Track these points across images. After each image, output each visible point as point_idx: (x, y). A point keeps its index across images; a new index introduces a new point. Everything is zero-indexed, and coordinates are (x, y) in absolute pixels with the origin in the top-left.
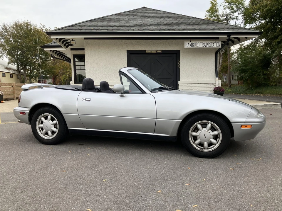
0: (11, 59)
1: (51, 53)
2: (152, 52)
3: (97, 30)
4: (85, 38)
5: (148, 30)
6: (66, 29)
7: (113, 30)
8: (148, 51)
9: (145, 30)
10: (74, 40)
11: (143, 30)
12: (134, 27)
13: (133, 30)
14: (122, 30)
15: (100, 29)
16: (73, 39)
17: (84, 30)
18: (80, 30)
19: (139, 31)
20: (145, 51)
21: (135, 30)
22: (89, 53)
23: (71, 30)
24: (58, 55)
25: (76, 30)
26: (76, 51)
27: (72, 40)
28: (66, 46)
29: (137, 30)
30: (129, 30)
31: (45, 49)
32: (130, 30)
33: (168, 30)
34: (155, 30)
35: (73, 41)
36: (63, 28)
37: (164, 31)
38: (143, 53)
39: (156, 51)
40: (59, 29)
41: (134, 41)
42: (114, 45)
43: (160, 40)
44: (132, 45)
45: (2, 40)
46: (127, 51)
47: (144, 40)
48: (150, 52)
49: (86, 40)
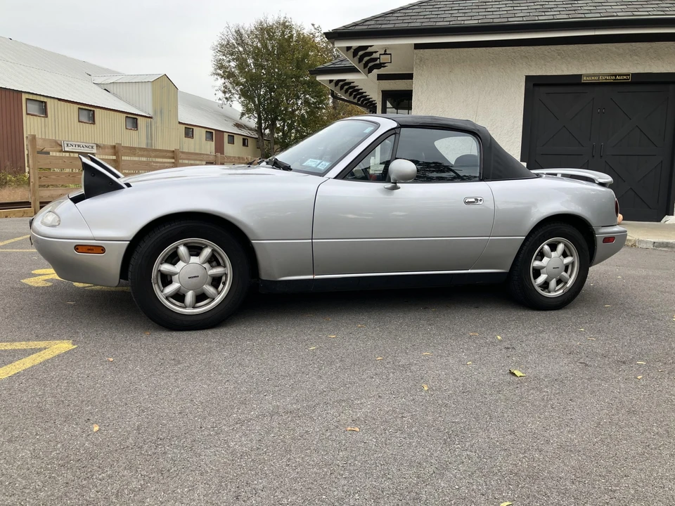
0: (245, 106)
1: (331, 87)
2: (602, 79)
3: (451, 23)
4: (417, 46)
5: (598, 15)
6: (373, 22)
7: (495, 21)
8: (588, 75)
9: (587, 16)
10: (387, 52)
11: (583, 16)
12: (555, 10)
13: (552, 17)
14: (521, 19)
15: (459, 19)
16: (385, 51)
17: (417, 24)
18: (406, 25)
19: (570, 18)
20: (580, 76)
21: (558, 17)
22: (425, 84)
23: (383, 26)
24: (346, 92)
25: (397, 25)
26: (389, 81)
27: (383, 53)
28: (367, 69)
29: (562, 17)
30: (540, 18)
31: (319, 78)
32: (544, 18)
33: (662, 13)
34: (619, 14)
35: (385, 54)
36: (366, 20)
37: (650, 15)
38: (573, 82)
39: (616, 76)
40: (356, 24)
41: (549, 50)
42: (492, 62)
43: (629, 44)
44: (543, 62)
45: (233, 64)
46: (526, 76)
47: (580, 45)
48: (593, 78)
49: (418, 51)
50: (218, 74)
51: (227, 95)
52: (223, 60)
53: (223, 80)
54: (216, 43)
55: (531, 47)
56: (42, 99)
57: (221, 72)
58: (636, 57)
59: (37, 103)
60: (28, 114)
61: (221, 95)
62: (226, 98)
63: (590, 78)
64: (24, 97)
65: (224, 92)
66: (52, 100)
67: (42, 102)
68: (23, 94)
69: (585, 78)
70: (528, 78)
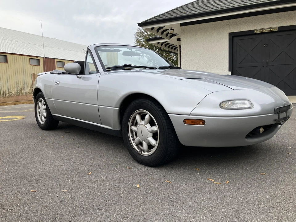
1: (160, 46)
2: (264, 31)
3: (189, 14)
4: (182, 25)
6: (158, 17)
8: (257, 30)
10: (172, 29)
14: (218, 8)
15: (193, 11)
16: (171, 28)
17: (174, 16)
18: (170, 17)
19: (238, 6)
20: (254, 31)
27: (170, 29)
28: (169, 37)
30: (226, 7)
31: (150, 43)
36: (156, 17)
38: (251, 33)
39: (270, 29)
40: (151, 19)
41: (239, 20)
42: (213, 29)
43: (276, 13)
44: (236, 26)
45: (143, 40)
46: (229, 33)
47: (253, 17)
48: (260, 31)
49: (182, 27)
52: (139, 39)
55: (230, 20)
56: (63, 61)
57: (138, 44)
58: (279, 19)
59: (61, 62)
60: (57, 67)
63: (258, 31)
64: (56, 60)
66: (67, 61)
67: (63, 62)
68: (55, 59)
69: (256, 31)
70: (230, 34)
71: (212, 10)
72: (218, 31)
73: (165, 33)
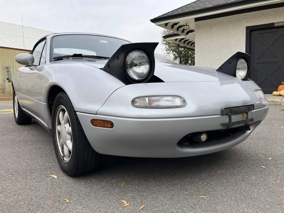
0: (174, 55)
1: (176, 42)
3: (202, 8)
4: (197, 20)
10: (187, 25)
15: (206, 5)
16: (186, 24)
20: (273, 24)
27: (185, 25)
28: (185, 33)
35: (186, 25)
38: (271, 27)
41: (257, 13)
42: (229, 23)
44: (254, 19)
46: (246, 27)
47: (272, 9)
48: (280, 24)
49: (196, 22)
50: (164, 43)
51: (168, 52)
53: (165, 46)
54: (162, 31)
55: (248, 13)
57: (165, 42)
61: (165, 52)
62: (167, 53)
63: (278, 24)
65: (167, 51)
69: (276, 24)
70: (247, 28)
71: (226, 3)
72: (234, 26)
73: (181, 29)
